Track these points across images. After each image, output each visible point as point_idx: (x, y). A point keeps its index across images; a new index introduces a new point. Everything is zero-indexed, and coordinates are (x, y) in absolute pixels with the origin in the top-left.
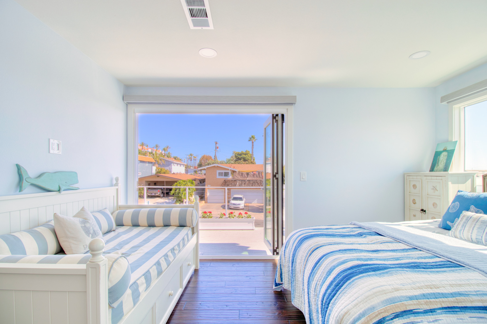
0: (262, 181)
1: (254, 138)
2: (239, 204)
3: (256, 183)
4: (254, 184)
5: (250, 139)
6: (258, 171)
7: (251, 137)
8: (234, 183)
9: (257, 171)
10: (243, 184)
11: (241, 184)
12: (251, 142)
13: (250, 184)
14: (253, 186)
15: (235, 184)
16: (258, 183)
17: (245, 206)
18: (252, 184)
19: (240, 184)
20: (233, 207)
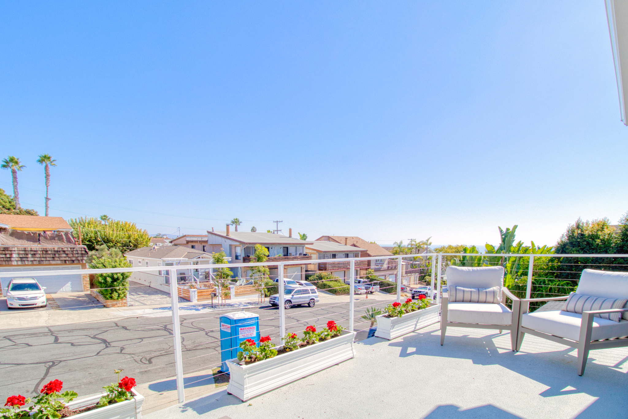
0: (75, 249)
1: (17, 163)
2: (35, 298)
3: (62, 252)
4: (57, 255)
5: (5, 164)
6: (57, 230)
7: (8, 160)
8: (6, 254)
9: (54, 230)
10: (30, 256)
11: (24, 256)
12: (9, 170)
13: (48, 256)
14: (56, 259)
15: (8, 256)
16: (67, 252)
17: (48, 300)
18: (52, 255)
19: (21, 256)
20: (20, 305)
